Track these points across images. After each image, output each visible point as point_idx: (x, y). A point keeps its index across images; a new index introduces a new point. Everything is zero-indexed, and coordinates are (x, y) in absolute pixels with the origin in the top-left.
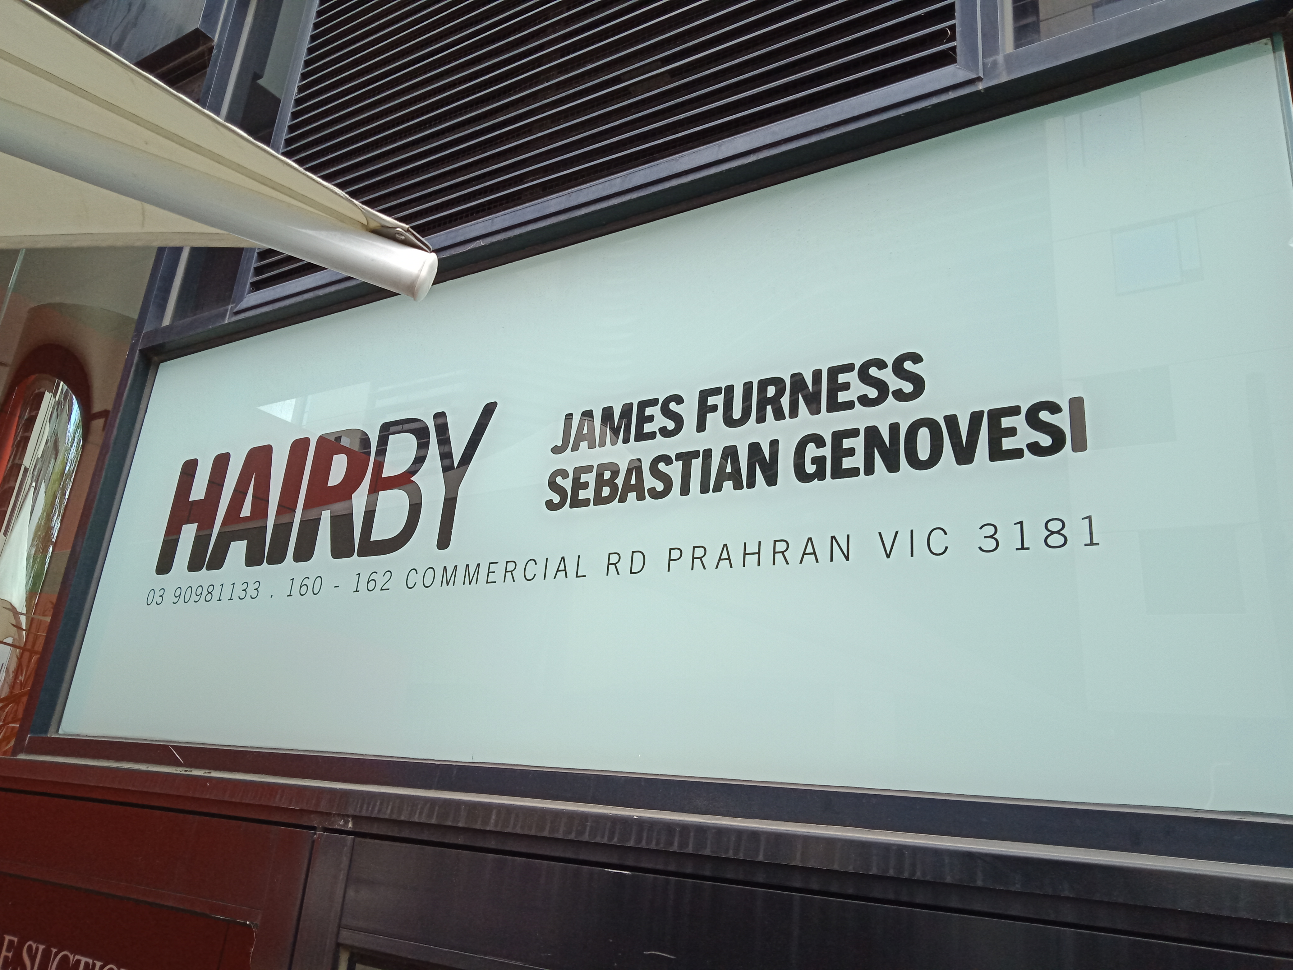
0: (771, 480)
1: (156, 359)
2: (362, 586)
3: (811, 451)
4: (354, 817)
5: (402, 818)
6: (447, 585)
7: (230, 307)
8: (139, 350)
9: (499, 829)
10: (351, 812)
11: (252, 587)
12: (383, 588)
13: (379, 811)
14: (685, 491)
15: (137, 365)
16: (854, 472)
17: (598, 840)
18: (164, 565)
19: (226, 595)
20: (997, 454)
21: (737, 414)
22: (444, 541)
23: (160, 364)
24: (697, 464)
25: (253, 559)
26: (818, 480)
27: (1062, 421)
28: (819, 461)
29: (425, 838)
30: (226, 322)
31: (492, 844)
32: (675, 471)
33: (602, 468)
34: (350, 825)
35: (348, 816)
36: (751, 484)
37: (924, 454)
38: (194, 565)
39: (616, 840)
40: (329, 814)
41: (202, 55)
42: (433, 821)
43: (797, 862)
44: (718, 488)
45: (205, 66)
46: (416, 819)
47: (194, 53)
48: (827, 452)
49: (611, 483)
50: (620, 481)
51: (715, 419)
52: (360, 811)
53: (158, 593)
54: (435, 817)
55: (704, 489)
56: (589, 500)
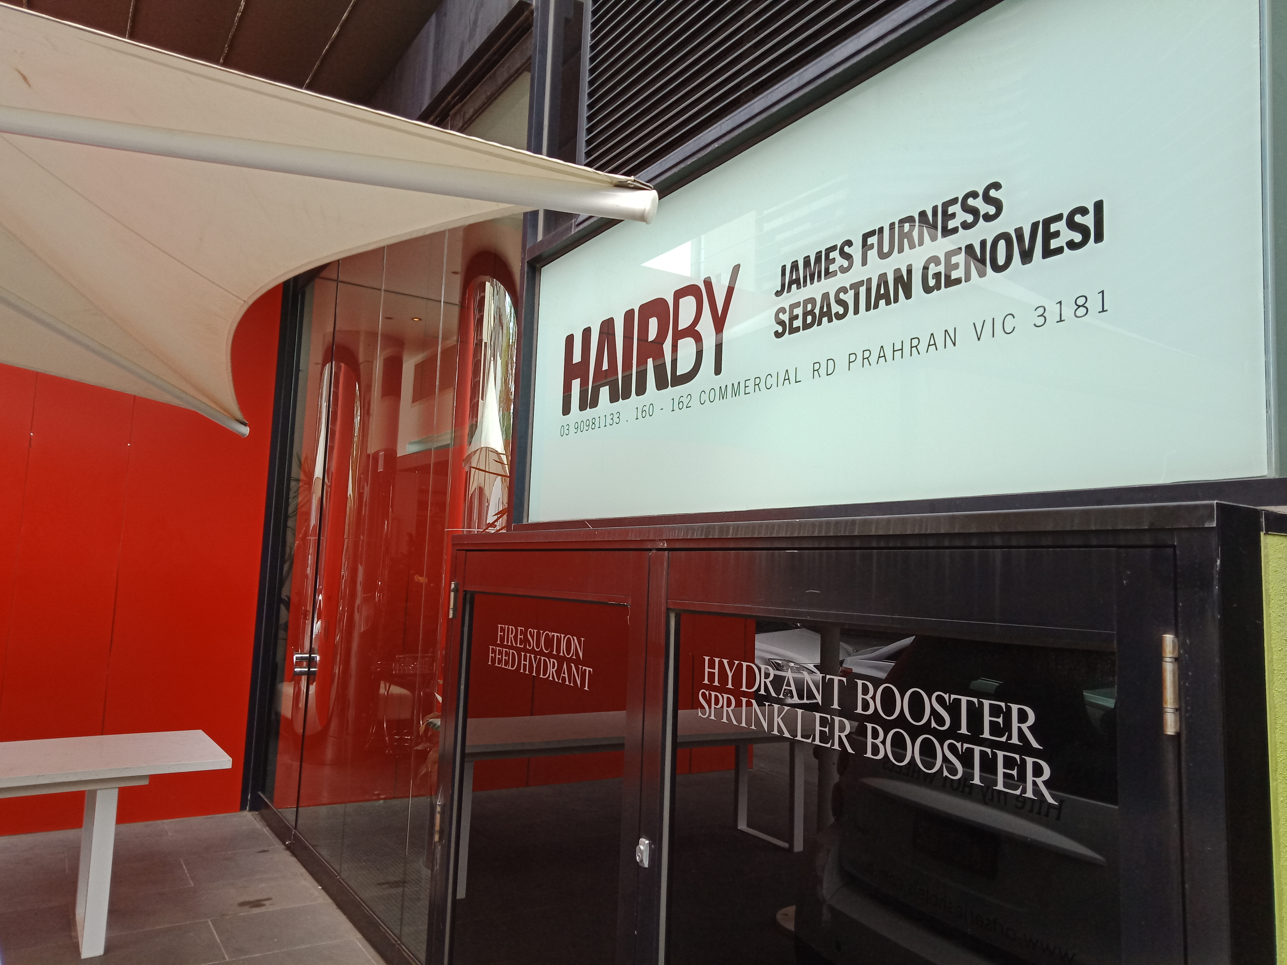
0: (908, 296)
1: (538, 265)
2: (676, 407)
3: (933, 269)
4: (667, 540)
5: (689, 538)
6: (723, 399)
7: (573, 221)
8: (527, 262)
9: (734, 537)
10: (664, 538)
11: (616, 416)
12: (688, 406)
13: (677, 536)
14: (856, 312)
15: (528, 272)
16: (958, 281)
17: (780, 535)
18: (566, 410)
19: (602, 424)
20: (1048, 253)
21: (886, 249)
22: (718, 371)
23: (542, 269)
24: (863, 290)
25: (614, 398)
26: (937, 290)
27: (1088, 221)
28: (937, 276)
29: (701, 547)
30: (573, 233)
31: (732, 545)
32: (849, 298)
33: (806, 302)
34: (665, 545)
35: (664, 540)
36: (896, 300)
37: (1001, 261)
38: (582, 407)
39: (788, 534)
40: (654, 540)
41: (527, 18)
42: (703, 537)
43: (873, 533)
44: (876, 306)
45: (530, 26)
46: (695, 537)
47: (522, 18)
48: (941, 268)
49: (812, 313)
50: (817, 311)
51: (872, 254)
52: (669, 537)
53: (566, 428)
54: (704, 535)
55: (868, 309)
56: (799, 327)
